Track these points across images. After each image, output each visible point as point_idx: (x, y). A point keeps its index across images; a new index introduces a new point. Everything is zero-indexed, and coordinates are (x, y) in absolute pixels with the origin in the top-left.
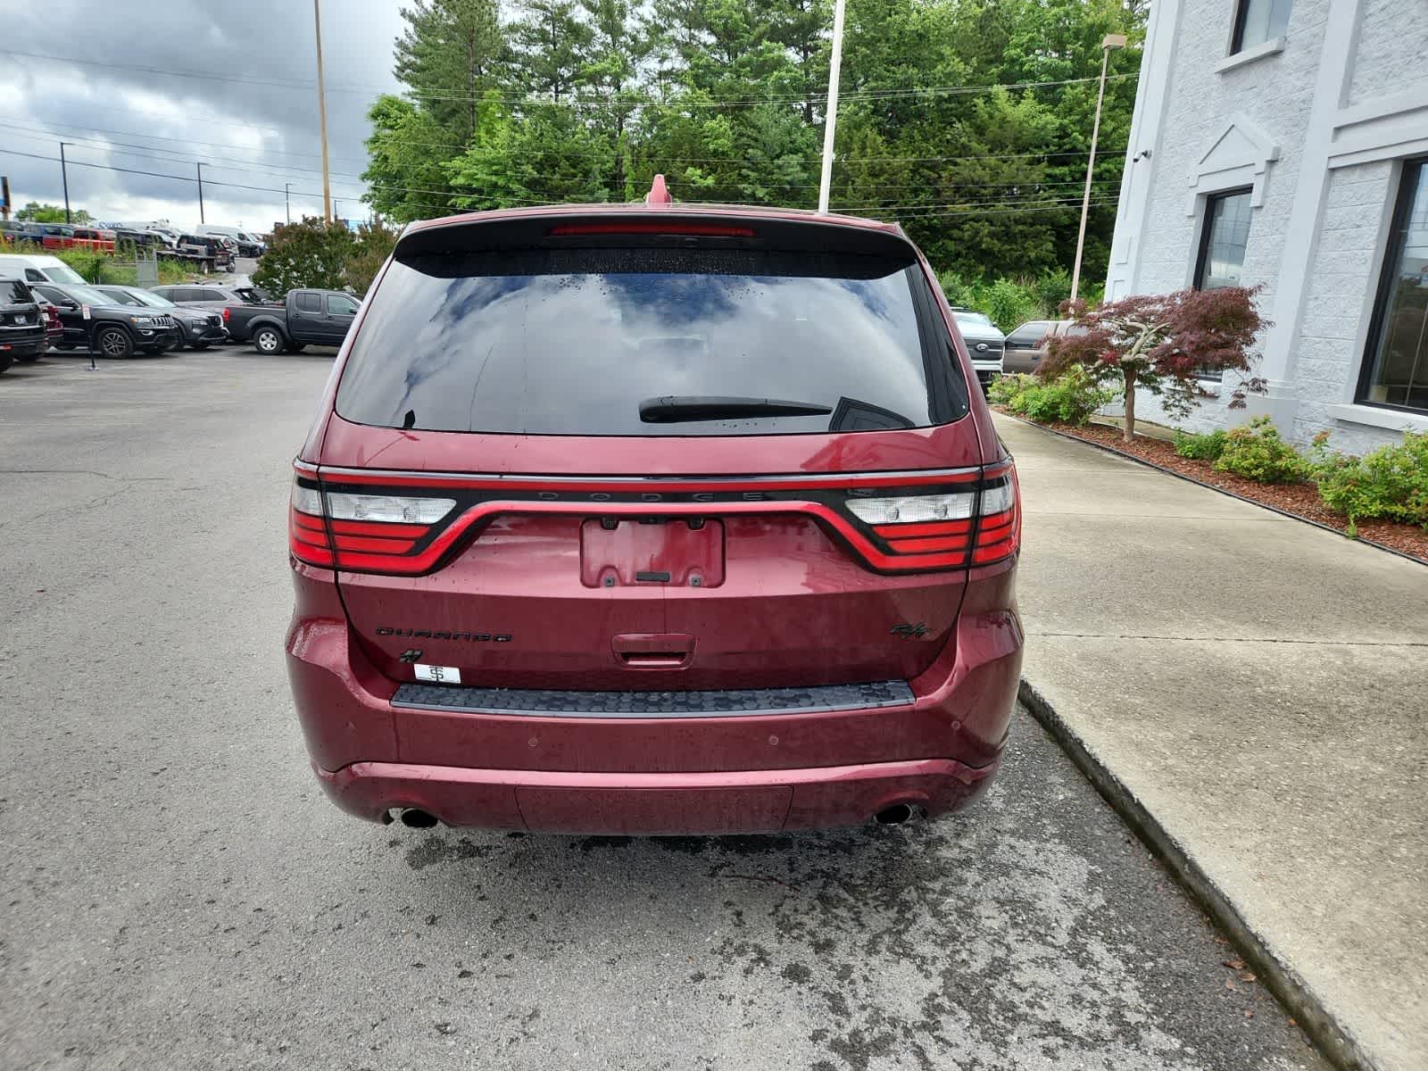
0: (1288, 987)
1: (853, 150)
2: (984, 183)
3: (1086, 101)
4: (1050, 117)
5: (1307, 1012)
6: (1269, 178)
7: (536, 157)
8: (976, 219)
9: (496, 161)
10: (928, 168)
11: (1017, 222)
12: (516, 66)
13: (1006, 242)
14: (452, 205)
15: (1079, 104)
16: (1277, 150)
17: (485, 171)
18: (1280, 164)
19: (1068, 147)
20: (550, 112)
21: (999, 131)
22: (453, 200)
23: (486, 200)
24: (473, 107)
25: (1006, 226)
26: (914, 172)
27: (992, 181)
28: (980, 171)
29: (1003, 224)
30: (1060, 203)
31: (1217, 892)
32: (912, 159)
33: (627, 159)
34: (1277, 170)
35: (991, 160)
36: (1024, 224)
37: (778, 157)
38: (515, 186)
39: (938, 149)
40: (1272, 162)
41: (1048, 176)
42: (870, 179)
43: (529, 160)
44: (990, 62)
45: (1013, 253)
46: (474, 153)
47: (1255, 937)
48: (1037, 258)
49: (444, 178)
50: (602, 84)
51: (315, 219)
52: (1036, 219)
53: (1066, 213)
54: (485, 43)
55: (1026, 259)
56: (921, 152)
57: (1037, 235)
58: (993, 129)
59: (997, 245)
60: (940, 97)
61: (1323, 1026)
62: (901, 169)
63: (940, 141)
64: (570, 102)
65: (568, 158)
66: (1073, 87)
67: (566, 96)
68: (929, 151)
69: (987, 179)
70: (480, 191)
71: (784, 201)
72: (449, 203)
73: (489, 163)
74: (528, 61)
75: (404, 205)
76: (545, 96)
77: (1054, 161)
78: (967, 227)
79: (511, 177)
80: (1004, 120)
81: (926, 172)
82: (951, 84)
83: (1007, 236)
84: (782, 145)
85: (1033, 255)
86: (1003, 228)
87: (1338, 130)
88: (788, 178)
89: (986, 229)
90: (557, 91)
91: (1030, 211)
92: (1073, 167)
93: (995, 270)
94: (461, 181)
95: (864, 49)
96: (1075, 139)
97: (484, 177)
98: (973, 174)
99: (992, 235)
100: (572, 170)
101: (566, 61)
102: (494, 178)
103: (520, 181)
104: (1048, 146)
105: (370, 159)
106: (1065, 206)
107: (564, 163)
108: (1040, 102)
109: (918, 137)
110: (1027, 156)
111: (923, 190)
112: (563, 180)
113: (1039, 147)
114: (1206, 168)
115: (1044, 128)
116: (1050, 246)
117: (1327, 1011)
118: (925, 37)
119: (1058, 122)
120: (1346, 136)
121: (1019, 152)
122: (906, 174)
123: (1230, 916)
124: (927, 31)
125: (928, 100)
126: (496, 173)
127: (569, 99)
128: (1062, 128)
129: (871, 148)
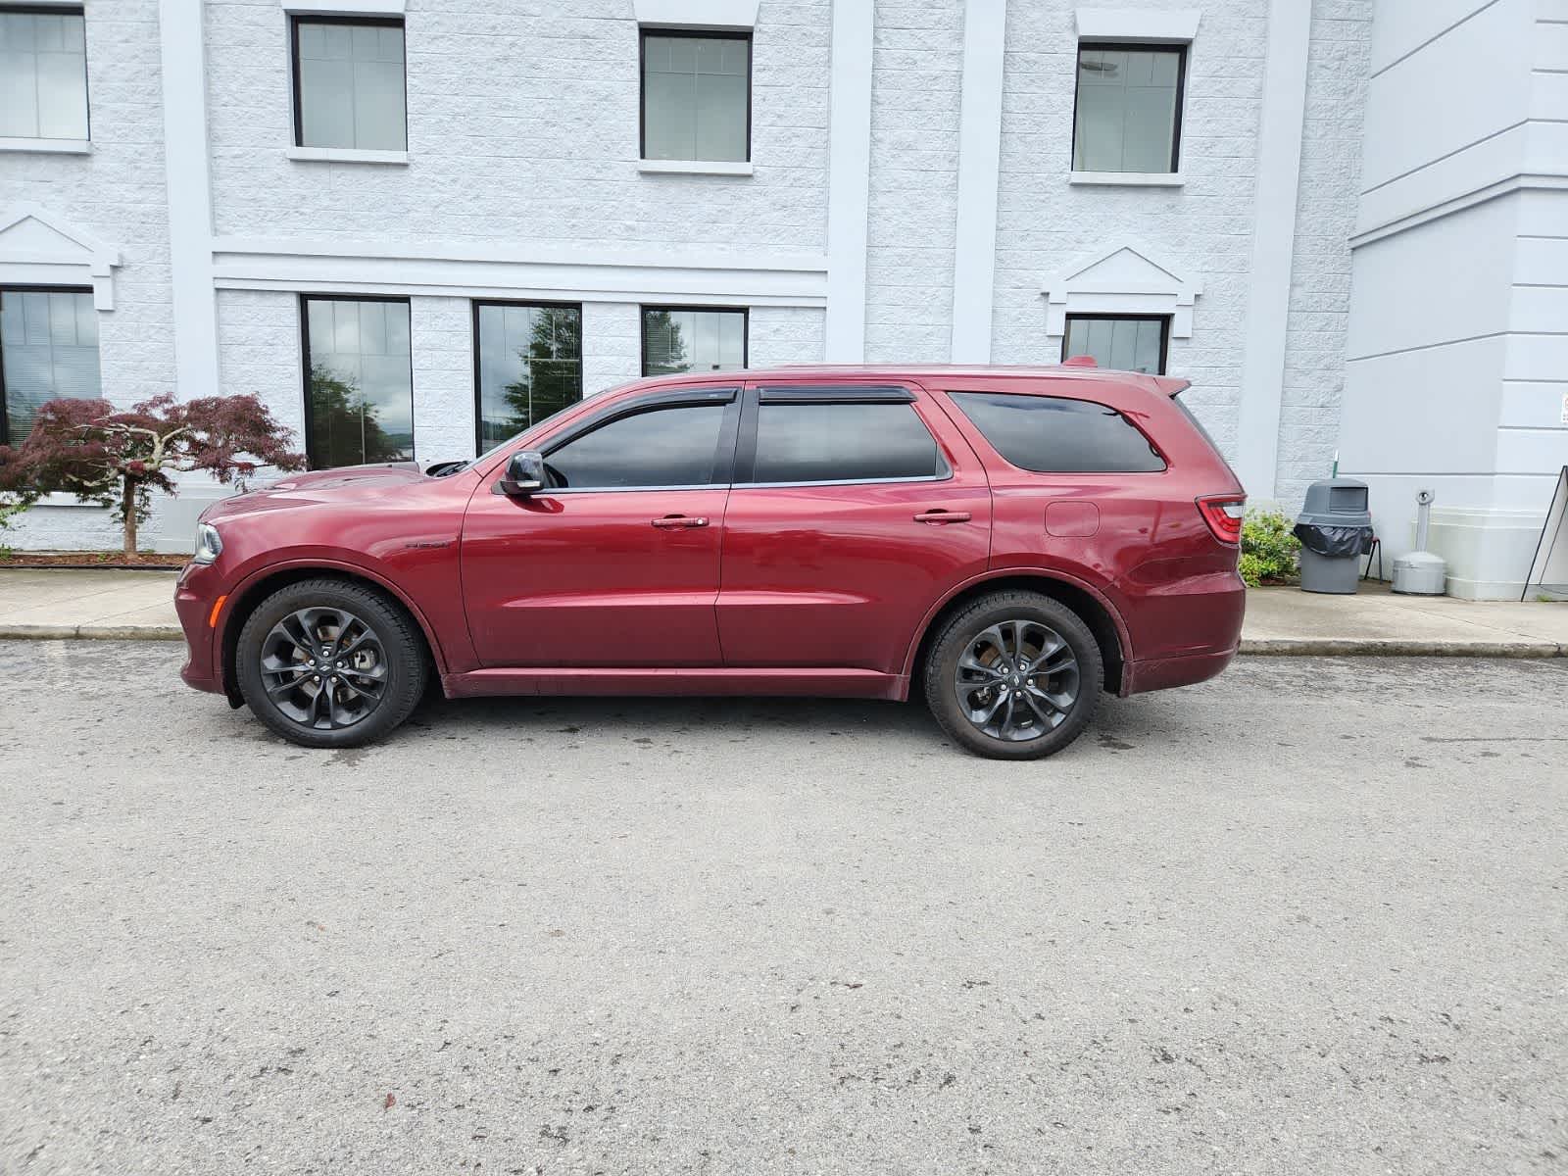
6: (114, 282)
16: (120, 256)
18: (126, 271)
34: (122, 276)
40: (115, 268)
120: (222, 261)
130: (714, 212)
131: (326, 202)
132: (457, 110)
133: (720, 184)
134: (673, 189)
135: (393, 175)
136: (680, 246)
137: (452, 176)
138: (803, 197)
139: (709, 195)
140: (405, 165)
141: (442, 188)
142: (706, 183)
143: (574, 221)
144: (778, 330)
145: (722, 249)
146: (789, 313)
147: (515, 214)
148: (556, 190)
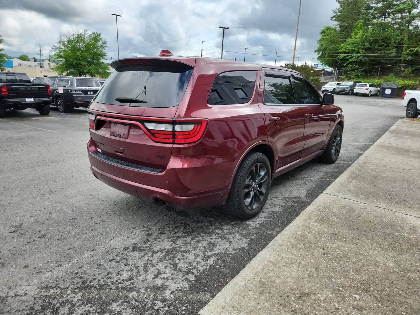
7: (370, 40)
9: (356, 43)
12: (371, 11)
14: (338, 58)
17: (351, 46)
20: (381, 24)
22: (339, 56)
23: (350, 55)
24: (352, 26)
33: (406, 38)
38: (360, 50)
43: (368, 42)
46: (349, 41)
49: (338, 50)
50: (404, 13)
51: (288, 64)
54: (360, 6)
64: (390, 20)
65: (382, 40)
67: (389, 19)
70: (348, 53)
72: (337, 57)
73: (353, 44)
74: (376, 9)
75: (324, 59)
76: (380, 20)
79: (360, 47)
90: (385, 18)
94: (342, 50)
97: (350, 48)
100: (383, 43)
101: (390, 7)
102: (354, 48)
103: (363, 49)
105: (318, 46)
107: (380, 41)
112: (379, 47)
126: (355, 47)
127: (389, 20)
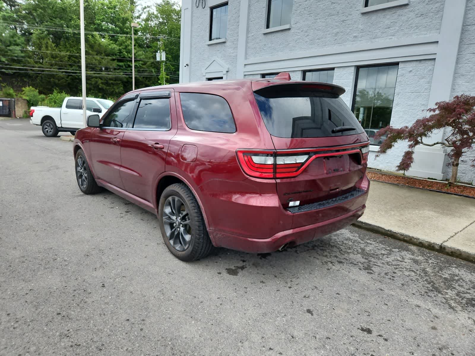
0: (399, 236)
1: (43, 47)
2: (96, 65)
3: (126, 42)
4: (115, 46)
5: (405, 238)
6: (227, 75)
8: (96, 78)
10: (74, 57)
11: (111, 79)
13: (107, 86)
15: (124, 42)
16: (228, 68)
18: (229, 72)
19: (122, 56)
21: (99, 48)
25: (107, 81)
26: (69, 58)
27: (99, 65)
28: (94, 61)
29: (105, 80)
30: (123, 74)
31: (375, 226)
32: (68, 53)
34: (229, 74)
35: (98, 57)
36: (112, 80)
37: (9, 46)
39: (77, 51)
40: (227, 72)
41: (118, 65)
42: (52, 59)
44: (90, 23)
45: (110, 90)
47: (388, 231)
48: (118, 92)
52: (116, 79)
53: (125, 78)
55: (115, 92)
56: (71, 51)
57: (117, 84)
58: (96, 47)
59: (105, 87)
60: (75, 33)
61: (411, 239)
62: (65, 56)
63: (77, 48)
66: (121, 37)
68: (74, 52)
69: (97, 64)
71: (15, 64)
77: (119, 61)
78: (93, 80)
80: (100, 44)
81: (73, 59)
82: (78, 29)
83: (107, 84)
84: (10, 42)
85: (117, 91)
86: (106, 81)
87: (245, 65)
88: (16, 55)
89: (100, 81)
91: (114, 76)
92: (125, 63)
93: (105, 95)
95: (40, 10)
96: (124, 54)
98: (92, 62)
99: (102, 83)
104: (116, 55)
106: (125, 76)
108: (111, 40)
109: (68, 46)
110: (110, 58)
111: (74, 65)
113: (113, 55)
114: (207, 71)
115: (114, 49)
116: (122, 88)
117: (411, 236)
118: (65, 10)
119: (118, 48)
120: (247, 67)
121: (107, 56)
122: (66, 59)
123: (380, 229)
124: (66, 8)
125: (70, 33)
128: (120, 50)
129: (50, 47)
130: (389, 24)
131: (270, 45)
132: (305, 6)
133: (393, 11)
134: (374, 17)
135: (286, 33)
136: (373, 40)
137: (301, 30)
138: (432, 8)
139: (388, 17)
140: (289, 29)
141: (299, 34)
142: (387, 12)
143: (336, 38)
144: (411, 71)
145: (391, 38)
146: (417, 63)
147: (318, 39)
148: (332, 27)
